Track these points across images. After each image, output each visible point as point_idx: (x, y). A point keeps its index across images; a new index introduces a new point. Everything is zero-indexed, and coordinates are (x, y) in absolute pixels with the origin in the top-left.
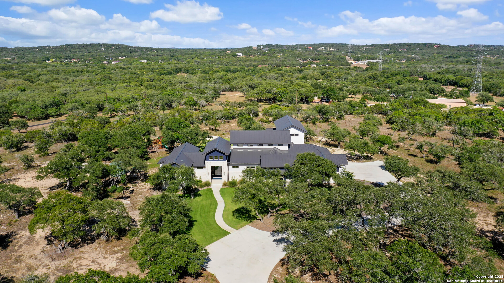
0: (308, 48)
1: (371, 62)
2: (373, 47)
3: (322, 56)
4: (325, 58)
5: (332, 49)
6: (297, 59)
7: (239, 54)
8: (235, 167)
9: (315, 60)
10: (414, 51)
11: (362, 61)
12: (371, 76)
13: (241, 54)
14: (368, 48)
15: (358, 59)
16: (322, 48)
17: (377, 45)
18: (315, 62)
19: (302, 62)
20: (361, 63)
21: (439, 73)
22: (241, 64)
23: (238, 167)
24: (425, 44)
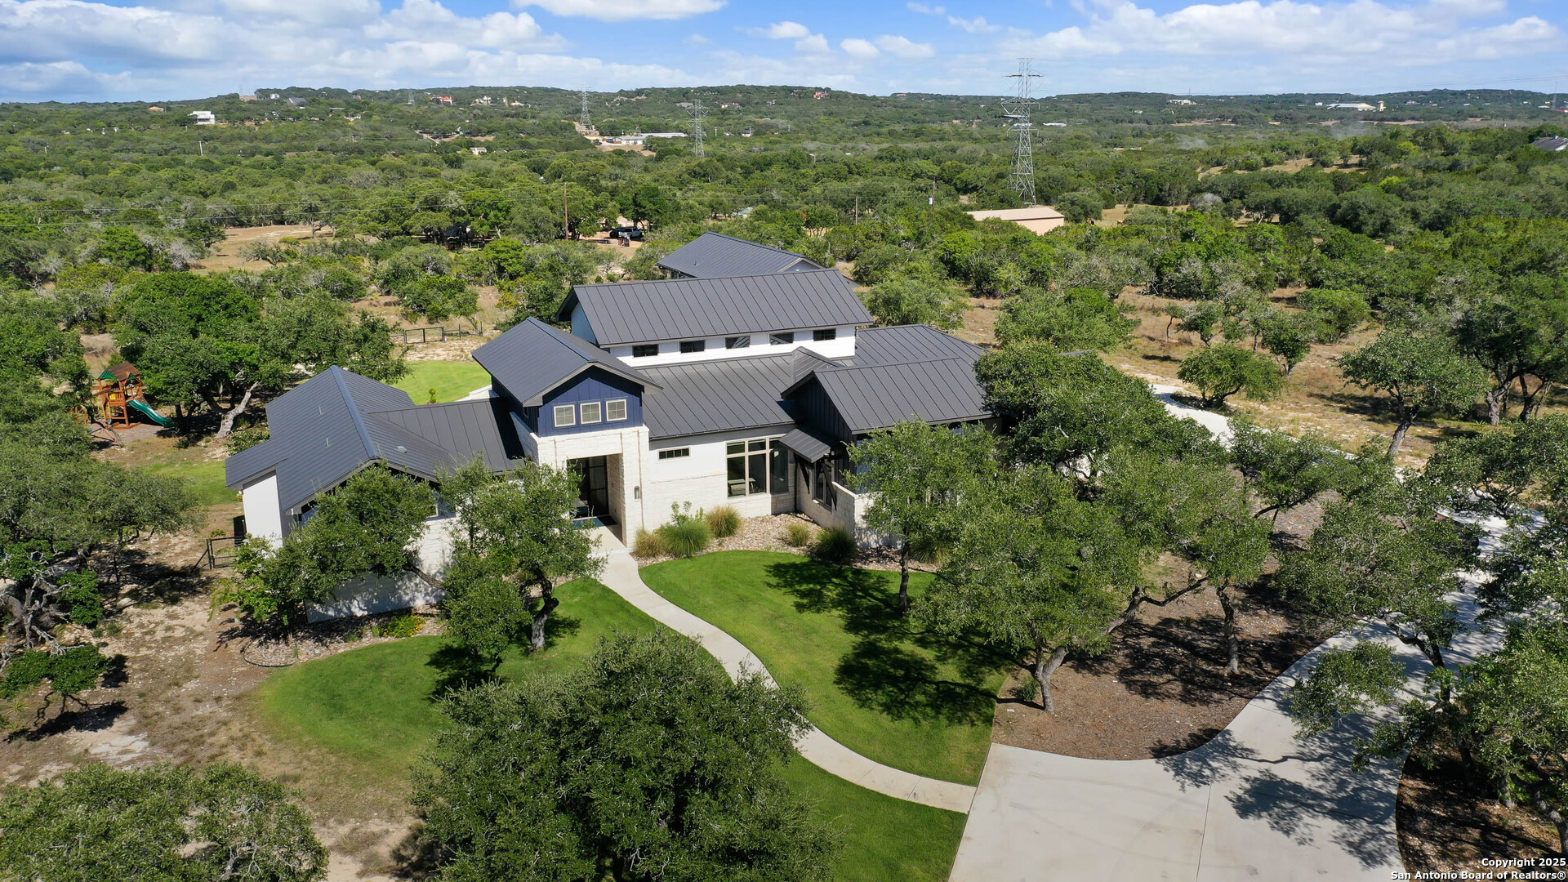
0: (438, 102)
1: (658, 138)
2: (643, 97)
3: (495, 123)
4: (510, 127)
5: (517, 103)
6: (417, 132)
7: (201, 114)
8: (670, 454)
9: (479, 132)
10: (764, 109)
11: (628, 137)
12: (697, 169)
13: (208, 114)
14: (628, 102)
15: (613, 131)
16: (486, 100)
17: (654, 90)
18: (482, 139)
19: (437, 141)
20: (624, 143)
21: (881, 158)
22: (216, 148)
23: (686, 452)
24: (789, 90)
